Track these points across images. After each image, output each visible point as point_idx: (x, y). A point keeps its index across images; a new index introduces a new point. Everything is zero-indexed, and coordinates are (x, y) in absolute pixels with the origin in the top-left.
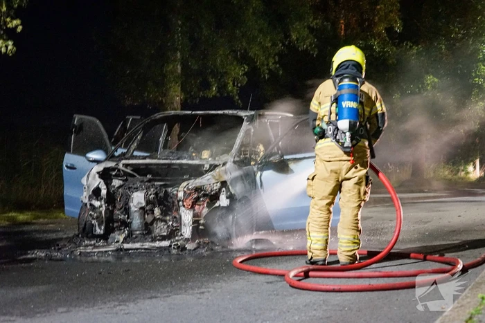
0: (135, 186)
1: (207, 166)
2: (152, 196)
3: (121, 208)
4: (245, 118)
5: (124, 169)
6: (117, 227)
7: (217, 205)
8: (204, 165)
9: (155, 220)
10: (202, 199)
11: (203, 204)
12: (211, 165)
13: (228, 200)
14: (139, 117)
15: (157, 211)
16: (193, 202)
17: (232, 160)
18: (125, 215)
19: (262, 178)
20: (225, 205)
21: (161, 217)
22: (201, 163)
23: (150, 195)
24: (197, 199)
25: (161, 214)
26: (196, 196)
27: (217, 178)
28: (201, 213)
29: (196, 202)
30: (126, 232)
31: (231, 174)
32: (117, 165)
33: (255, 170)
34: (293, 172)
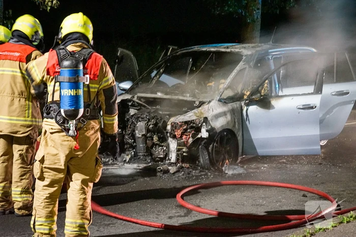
0: (142, 116)
1: (197, 103)
2: (151, 126)
3: (130, 134)
4: (244, 58)
5: (137, 101)
6: (127, 148)
7: (199, 136)
8: (195, 102)
9: (154, 145)
10: (189, 131)
11: (189, 135)
12: (200, 102)
13: (207, 133)
14: (176, 48)
15: (155, 138)
16: (182, 133)
17: (218, 98)
18: (132, 140)
19: (248, 111)
20: (206, 137)
21: (158, 142)
22: (193, 100)
23: (150, 125)
24: (186, 130)
25: (159, 141)
26: (185, 127)
27: (198, 115)
28: (187, 142)
29: (184, 132)
30: (133, 153)
31: (213, 111)
32: (133, 97)
33: (243, 104)
34: (274, 108)
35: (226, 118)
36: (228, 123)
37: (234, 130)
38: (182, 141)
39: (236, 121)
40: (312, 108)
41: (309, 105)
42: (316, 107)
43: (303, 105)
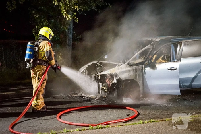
5: (99, 64)
7: (113, 82)
13: (116, 81)
17: (127, 63)
19: (145, 70)
26: (110, 77)
27: (112, 71)
28: (109, 85)
31: (121, 70)
32: (98, 62)
33: (143, 67)
34: (157, 69)
35: (130, 73)
36: (130, 76)
37: (136, 80)
38: (107, 84)
39: (137, 75)
40: (175, 69)
41: (174, 68)
42: (176, 69)
43: (171, 68)
